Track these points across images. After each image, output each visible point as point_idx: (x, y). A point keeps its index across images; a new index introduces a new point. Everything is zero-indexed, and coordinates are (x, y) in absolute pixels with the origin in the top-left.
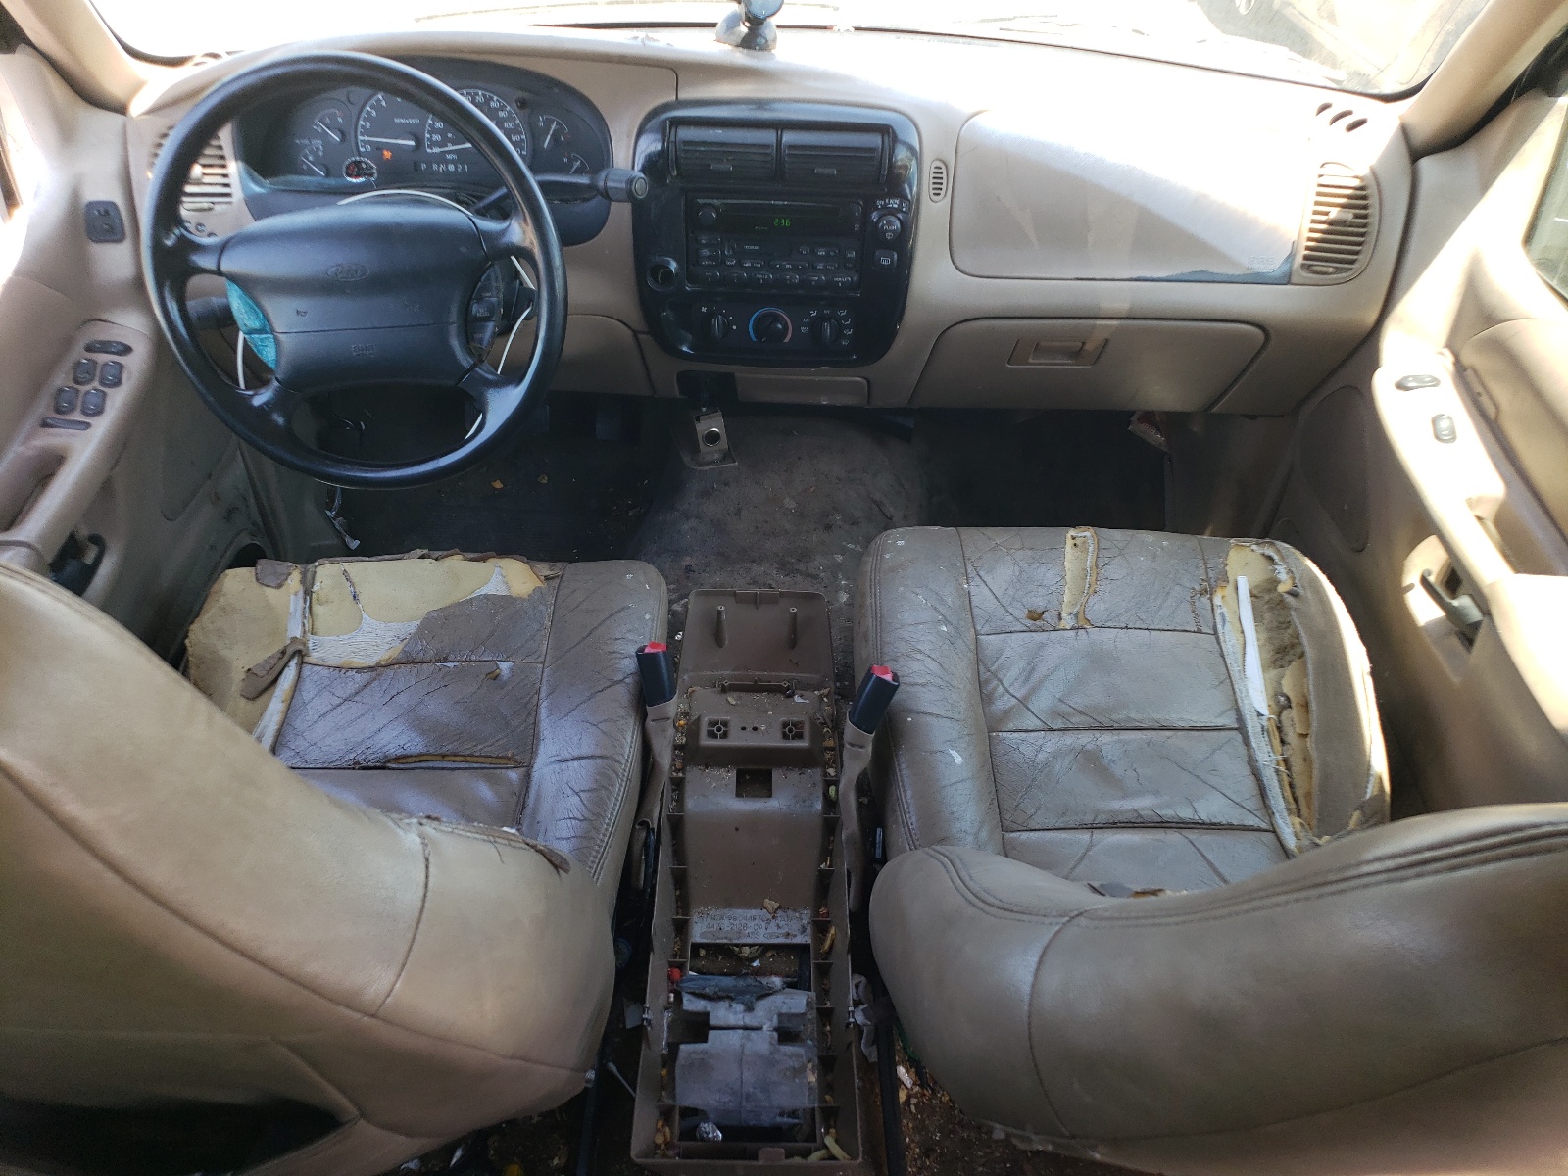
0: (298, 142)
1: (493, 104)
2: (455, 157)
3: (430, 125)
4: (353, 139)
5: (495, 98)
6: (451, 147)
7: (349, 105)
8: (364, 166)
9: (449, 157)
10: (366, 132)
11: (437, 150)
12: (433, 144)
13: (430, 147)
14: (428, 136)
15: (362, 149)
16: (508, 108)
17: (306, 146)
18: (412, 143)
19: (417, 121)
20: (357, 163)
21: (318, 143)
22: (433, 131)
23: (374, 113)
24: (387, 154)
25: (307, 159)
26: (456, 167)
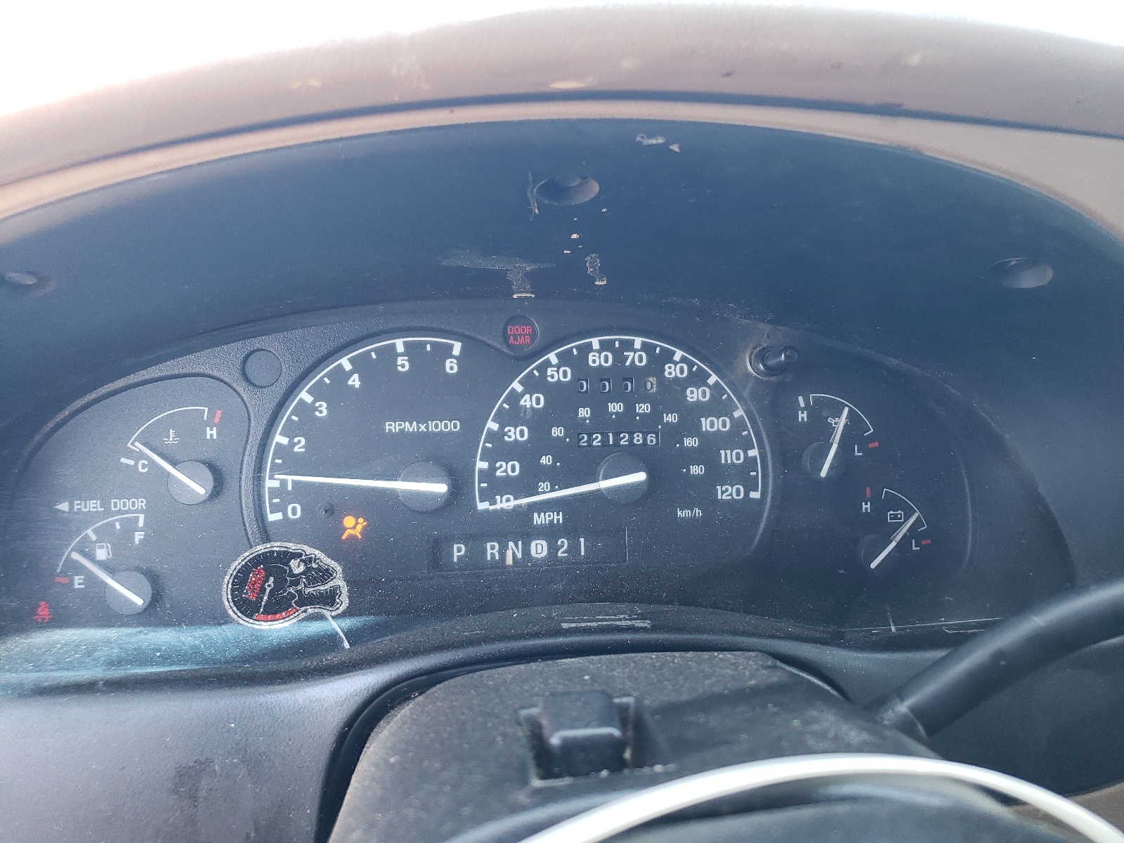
0: (64, 507)
1: (671, 371)
2: (558, 518)
3: (492, 436)
4: (247, 485)
5: (679, 354)
6: (547, 494)
7: (241, 387)
8: (297, 567)
9: (539, 519)
10: (292, 463)
11: (506, 503)
12: (496, 487)
13: (488, 496)
14: (482, 465)
15: (273, 517)
16: (713, 379)
17: (90, 518)
18: (441, 488)
19: (453, 426)
20: (275, 564)
21: (134, 508)
22: (501, 450)
23: (323, 409)
24: (353, 526)
25: (91, 557)
26: (553, 549)
